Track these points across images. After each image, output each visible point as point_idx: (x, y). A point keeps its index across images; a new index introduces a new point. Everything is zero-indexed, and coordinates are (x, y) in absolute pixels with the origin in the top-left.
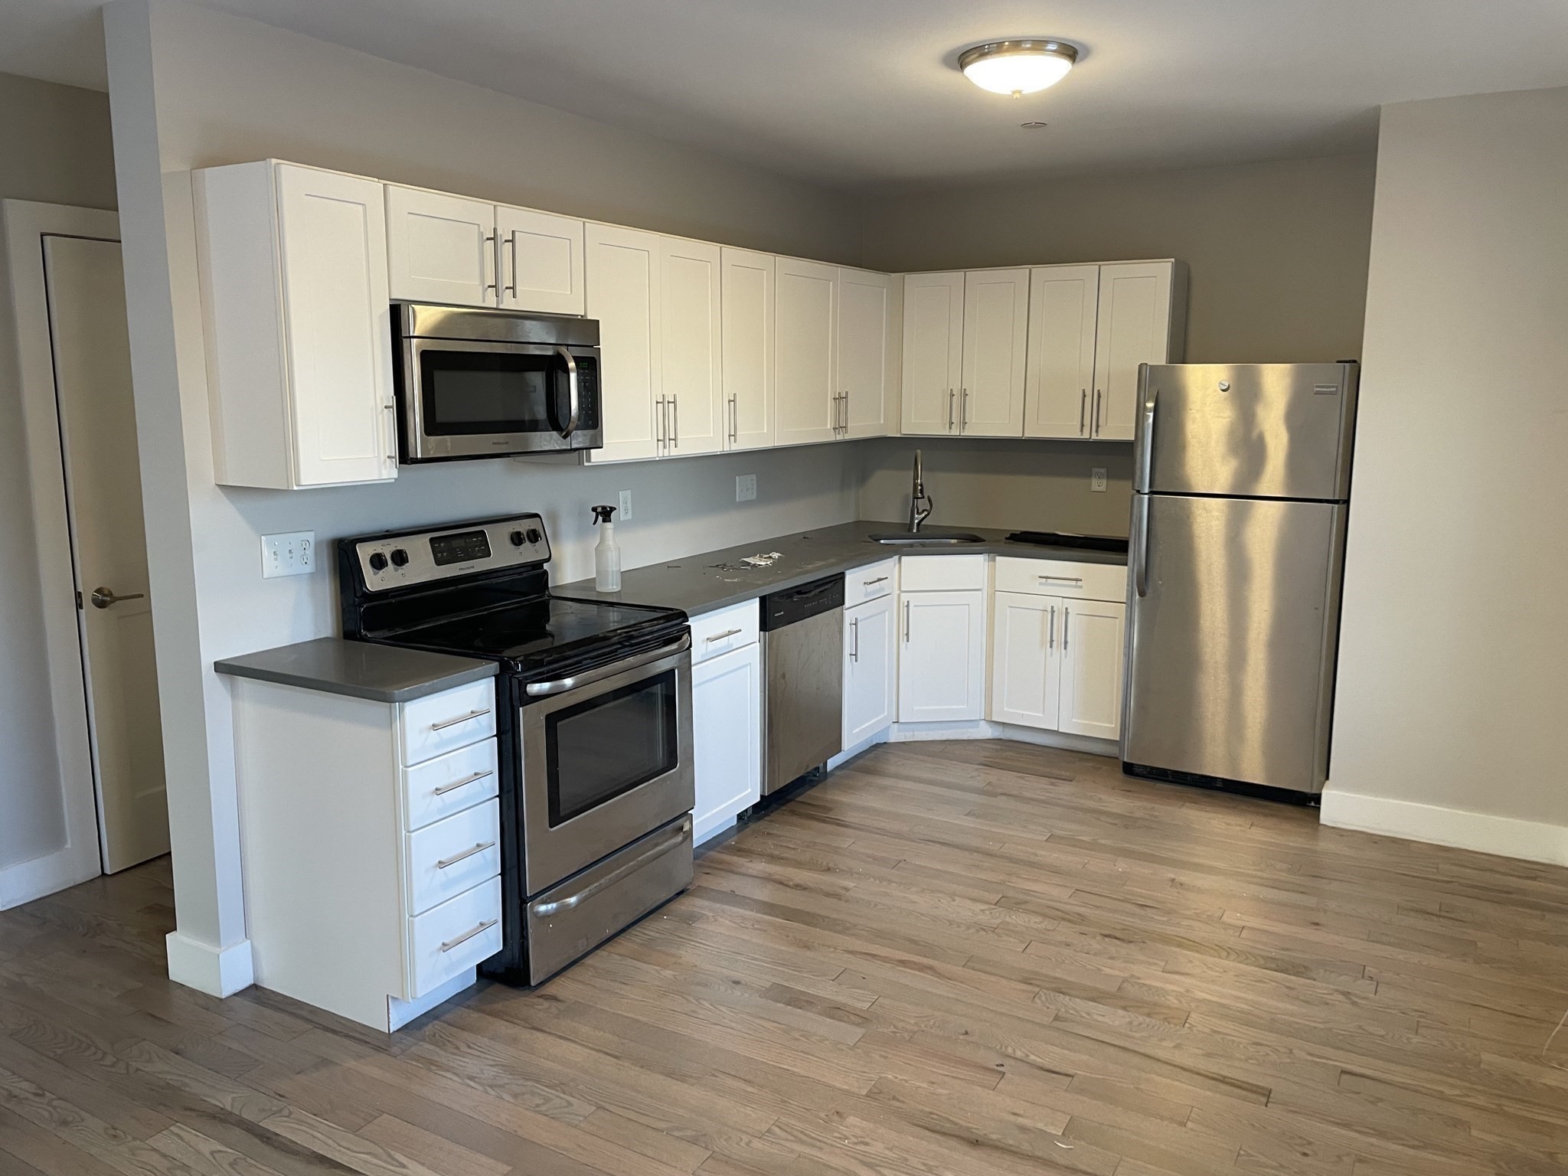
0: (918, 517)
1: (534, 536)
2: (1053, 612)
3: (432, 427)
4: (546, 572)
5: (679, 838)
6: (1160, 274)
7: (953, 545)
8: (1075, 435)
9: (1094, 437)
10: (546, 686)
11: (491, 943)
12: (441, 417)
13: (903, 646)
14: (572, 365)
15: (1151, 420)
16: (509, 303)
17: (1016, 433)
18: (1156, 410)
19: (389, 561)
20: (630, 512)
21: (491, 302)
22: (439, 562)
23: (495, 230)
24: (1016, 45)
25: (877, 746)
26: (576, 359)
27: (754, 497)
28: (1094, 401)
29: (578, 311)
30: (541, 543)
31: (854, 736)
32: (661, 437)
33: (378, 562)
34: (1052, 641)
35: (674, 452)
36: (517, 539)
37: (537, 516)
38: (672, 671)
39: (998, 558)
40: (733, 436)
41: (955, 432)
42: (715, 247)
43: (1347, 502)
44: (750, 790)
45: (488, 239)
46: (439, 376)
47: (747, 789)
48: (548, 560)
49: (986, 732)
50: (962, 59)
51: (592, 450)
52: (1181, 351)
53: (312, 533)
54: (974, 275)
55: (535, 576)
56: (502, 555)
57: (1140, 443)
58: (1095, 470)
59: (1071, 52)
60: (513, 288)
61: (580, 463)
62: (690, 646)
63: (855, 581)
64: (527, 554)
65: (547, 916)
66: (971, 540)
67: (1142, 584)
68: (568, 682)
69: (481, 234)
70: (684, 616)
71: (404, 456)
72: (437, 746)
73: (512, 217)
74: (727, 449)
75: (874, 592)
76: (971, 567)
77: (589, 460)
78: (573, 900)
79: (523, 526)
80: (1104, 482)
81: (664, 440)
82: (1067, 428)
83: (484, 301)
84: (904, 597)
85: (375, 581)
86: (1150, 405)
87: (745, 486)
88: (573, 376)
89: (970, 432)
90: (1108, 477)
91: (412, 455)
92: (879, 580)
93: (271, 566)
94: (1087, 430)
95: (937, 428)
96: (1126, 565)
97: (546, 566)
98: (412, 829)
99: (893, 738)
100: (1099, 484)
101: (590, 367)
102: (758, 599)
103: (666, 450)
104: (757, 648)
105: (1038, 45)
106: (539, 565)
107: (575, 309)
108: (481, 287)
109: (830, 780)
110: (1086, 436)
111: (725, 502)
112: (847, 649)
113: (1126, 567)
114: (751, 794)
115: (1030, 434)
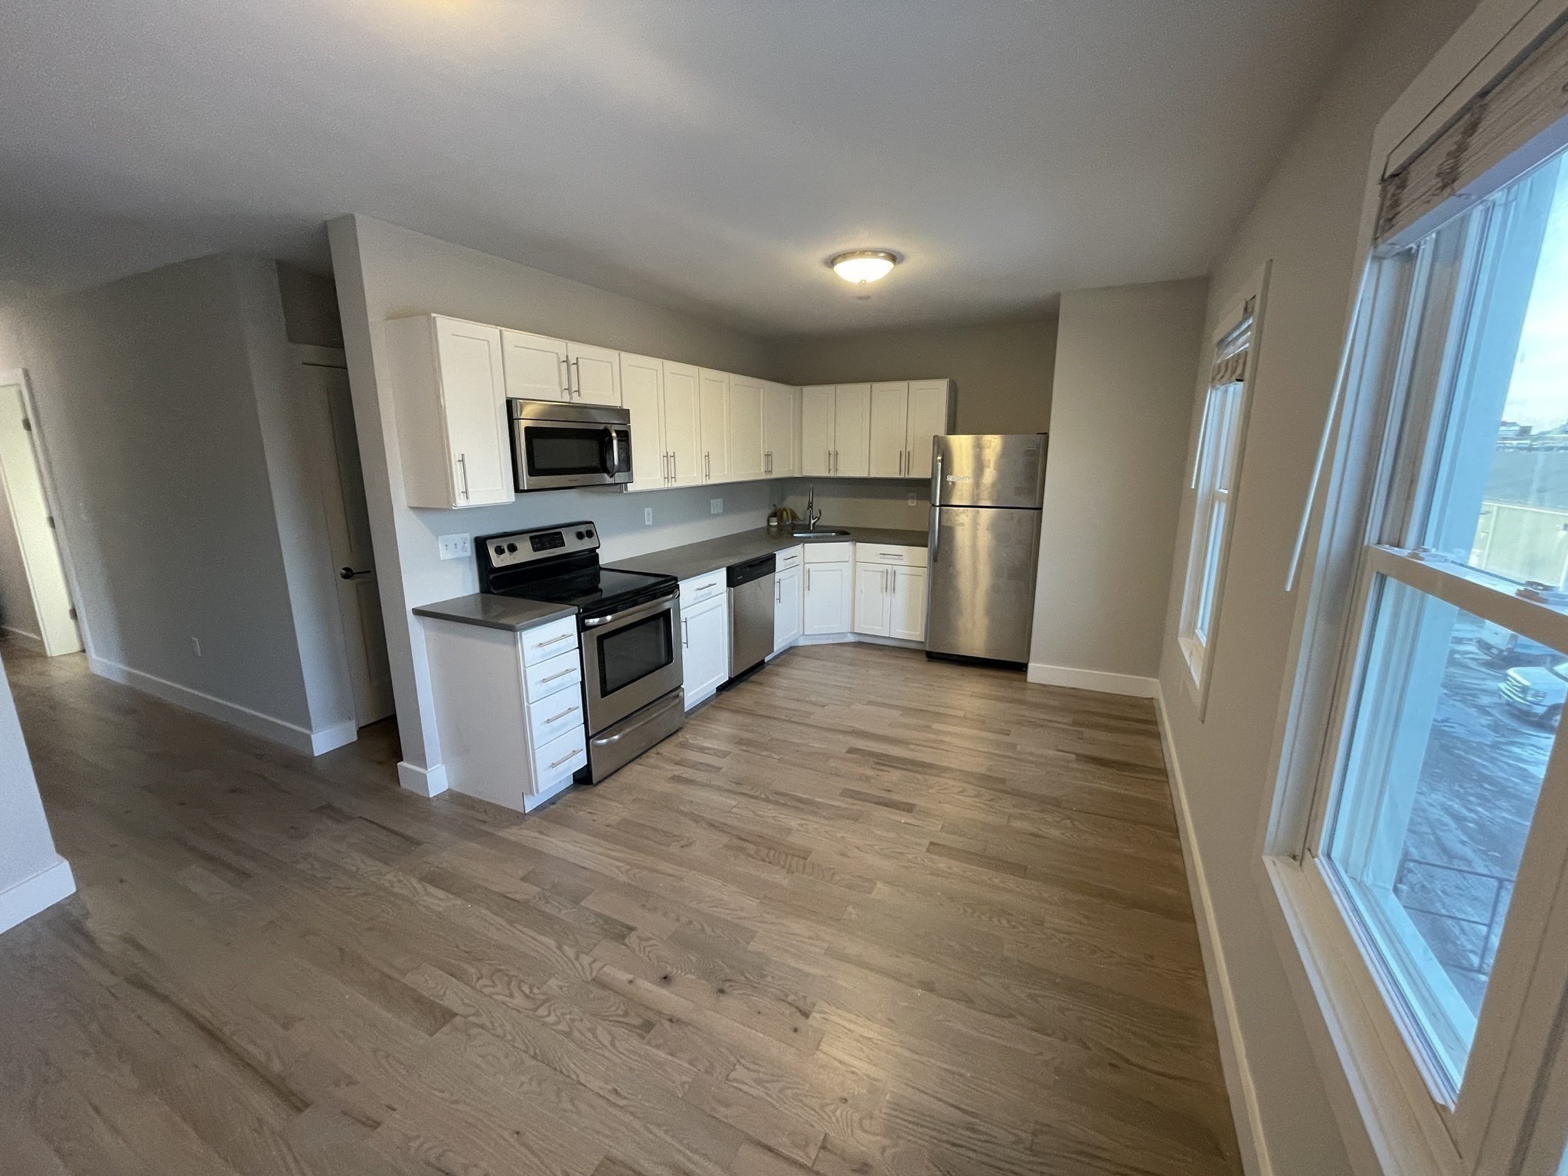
0: (812, 522)
1: (590, 534)
2: (887, 572)
3: (533, 471)
4: (598, 554)
5: (677, 701)
6: (941, 387)
7: (834, 537)
8: (897, 476)
9: (907, 476)
10: (596, 621)
11: (580, 761)
12: (538, 465)
13: (806, 592)
14: (614, 434)
15: (940, 467)
16: (576, 400)
17: (864, 474)
18: (942, 461)
19: (506, 550)
20: (651, 519)
21: (566, 398)
22: (535, 550)
23: (567, 356)
24: (863, 253)
25: (791, 648)
26: (617, 432)
27: (721, 511)
28: (906, 457)
29: (617, 404)
30: (594, 538)
31: (779, 644)
32: (666, 476)
33: (500, 551)
34: (886, 588)
35: (675, 485)
36: (580, 536)
37: (592, 523)
38: (669, 610)
39: (857, 544)
40: (708, 476)
41: (832, 475)
42: (696, 368)
43: (1041, 509)
44: (722, 674)
45: (564, 362)
46: (536, 442)
47: (720, 673)
48: (598, 547)
49: (851, 639)
50: (832, 262)
51: (628, 484)
52: (953, 429)
53: (468, 534)
54: (841, 388)
55: (592, 556)
56: (572, 545)
57: (934, 481)
58: (910, 494)
59: (893, 257)
60: (578, 391)
61: (621, 492)
62: (679, 596)
63: (781, 557)
64: (586, 544)
65: (601, 746)
66: (843, 534)
67: (935, 558)
68: (609, 618)
69: (559, 358)
70: (676, 579)
71: (517, 490)
72: (543, 656)
73: (576, 350)
74: (704, 483)
75: (789, 565)
76: (842, 549)
77: (626, 489)
78: (616, 737)
79: (583, 529)
80: (915, 502)
81: (667, 478)
82: (891, 471)
83: (562, 397)
84: (807, 566)
85: (497, 561)
86: (939, 458)
87: (717, 505)
88: (615, 442)
89: (840, 474)
90: (917, 499)
91: (521, 488)
92: (793, 557)
93: (445, 554)
94: (903, 473)
95: (821, 472)
96: (927, 546)
97: (597, 551)
98: (530, 702)
99: (802, 642)
100: (912, 503)
101: (625, 437)
102: (725, 568)
103: (670, 484)
104: (725, 596)
105: (875, 252)
106: (593, 550)
107: (616, 403)
108: (559, 390)
109: (767, 668)
110: (902, 476)
111: (705, 514)
112: (777, 596)
113: (926, 549)
114: (723, 677)
115: (873, 475)
